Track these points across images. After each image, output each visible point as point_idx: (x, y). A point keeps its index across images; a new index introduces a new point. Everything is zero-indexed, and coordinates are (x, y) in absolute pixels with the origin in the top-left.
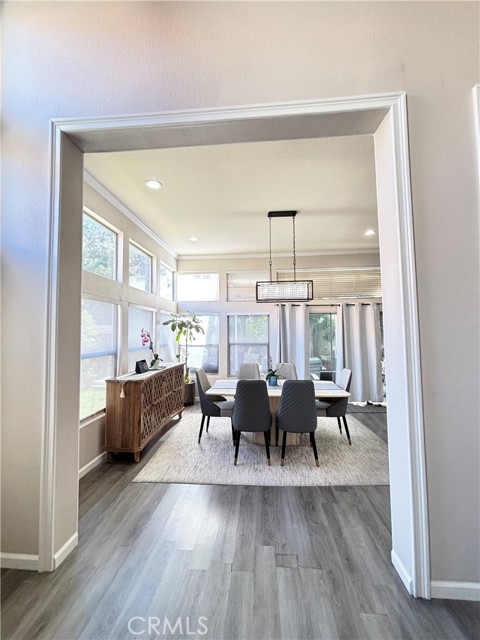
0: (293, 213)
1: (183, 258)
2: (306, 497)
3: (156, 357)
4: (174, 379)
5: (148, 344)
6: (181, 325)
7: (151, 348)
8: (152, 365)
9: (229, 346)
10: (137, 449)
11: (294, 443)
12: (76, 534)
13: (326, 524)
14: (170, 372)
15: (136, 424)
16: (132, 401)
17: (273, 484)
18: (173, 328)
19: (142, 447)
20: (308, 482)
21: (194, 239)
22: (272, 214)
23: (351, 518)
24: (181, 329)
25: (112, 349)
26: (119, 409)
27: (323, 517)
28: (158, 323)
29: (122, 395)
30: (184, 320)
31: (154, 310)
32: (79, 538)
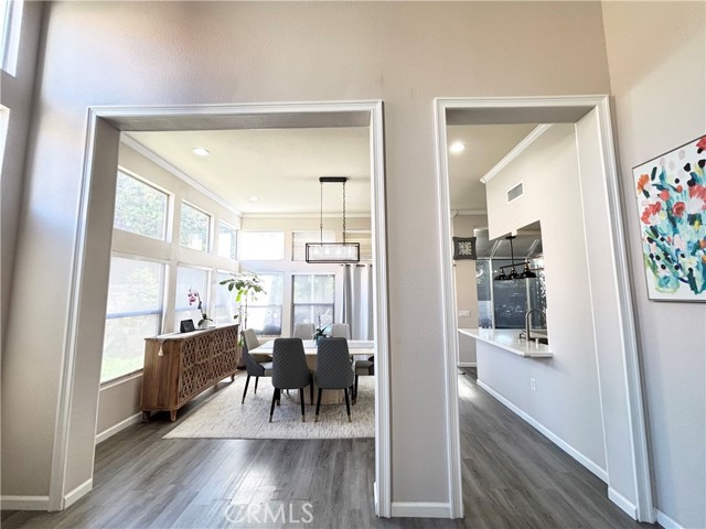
0: (344, 180)
1: (248, 216)
2: (325, 446)
3: (205, 317)
4: (225, 340)
5: (196, 304)
6: (240, 285)
7: (200, 308)
8: (199, 324)
9: (293, 306)
10: (173, 408)
11: (337, 402)
12: (91, 480)
13: (332, 468)
14: (221, 331)
15: (174, 382)
16: (171, 359)
17: (300, 437)
18: (230, 288)
19: (179, 406)
20: (333, 435)
21: (254, 199)
22: (323, 180)
23: (357, 463)
24: (238, 288)
25: (157, 308)
26: (157, 367)
27: (333, 463)
28: (213, 282)
29: (160, 353)
30: (244, 279)
31: (211, 269)
32: (94, 484)
